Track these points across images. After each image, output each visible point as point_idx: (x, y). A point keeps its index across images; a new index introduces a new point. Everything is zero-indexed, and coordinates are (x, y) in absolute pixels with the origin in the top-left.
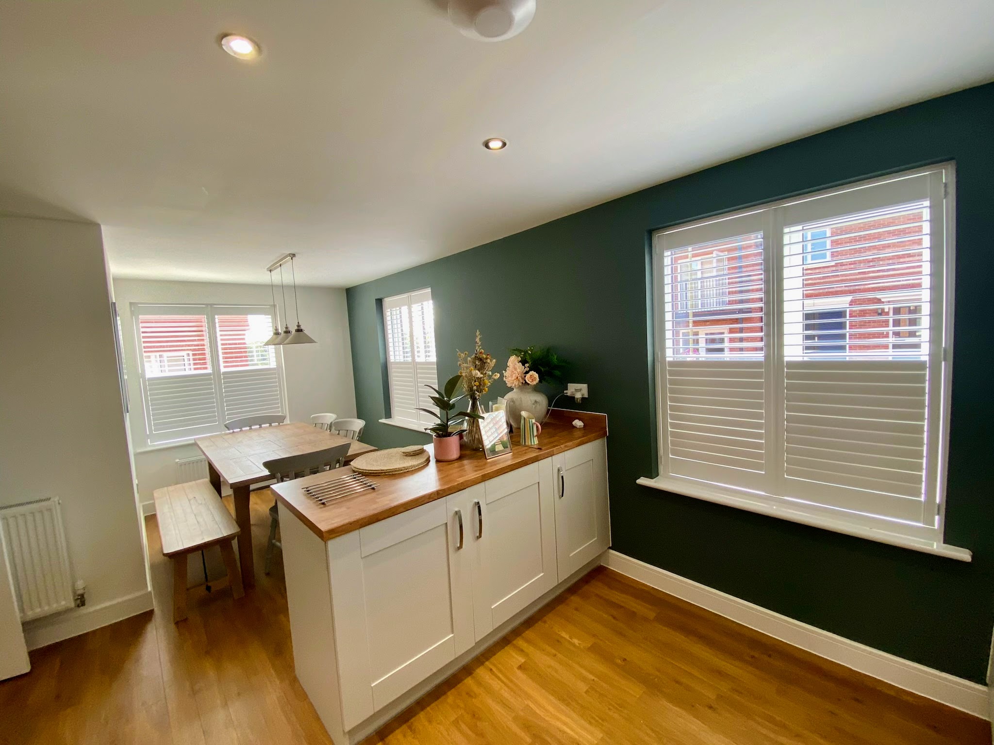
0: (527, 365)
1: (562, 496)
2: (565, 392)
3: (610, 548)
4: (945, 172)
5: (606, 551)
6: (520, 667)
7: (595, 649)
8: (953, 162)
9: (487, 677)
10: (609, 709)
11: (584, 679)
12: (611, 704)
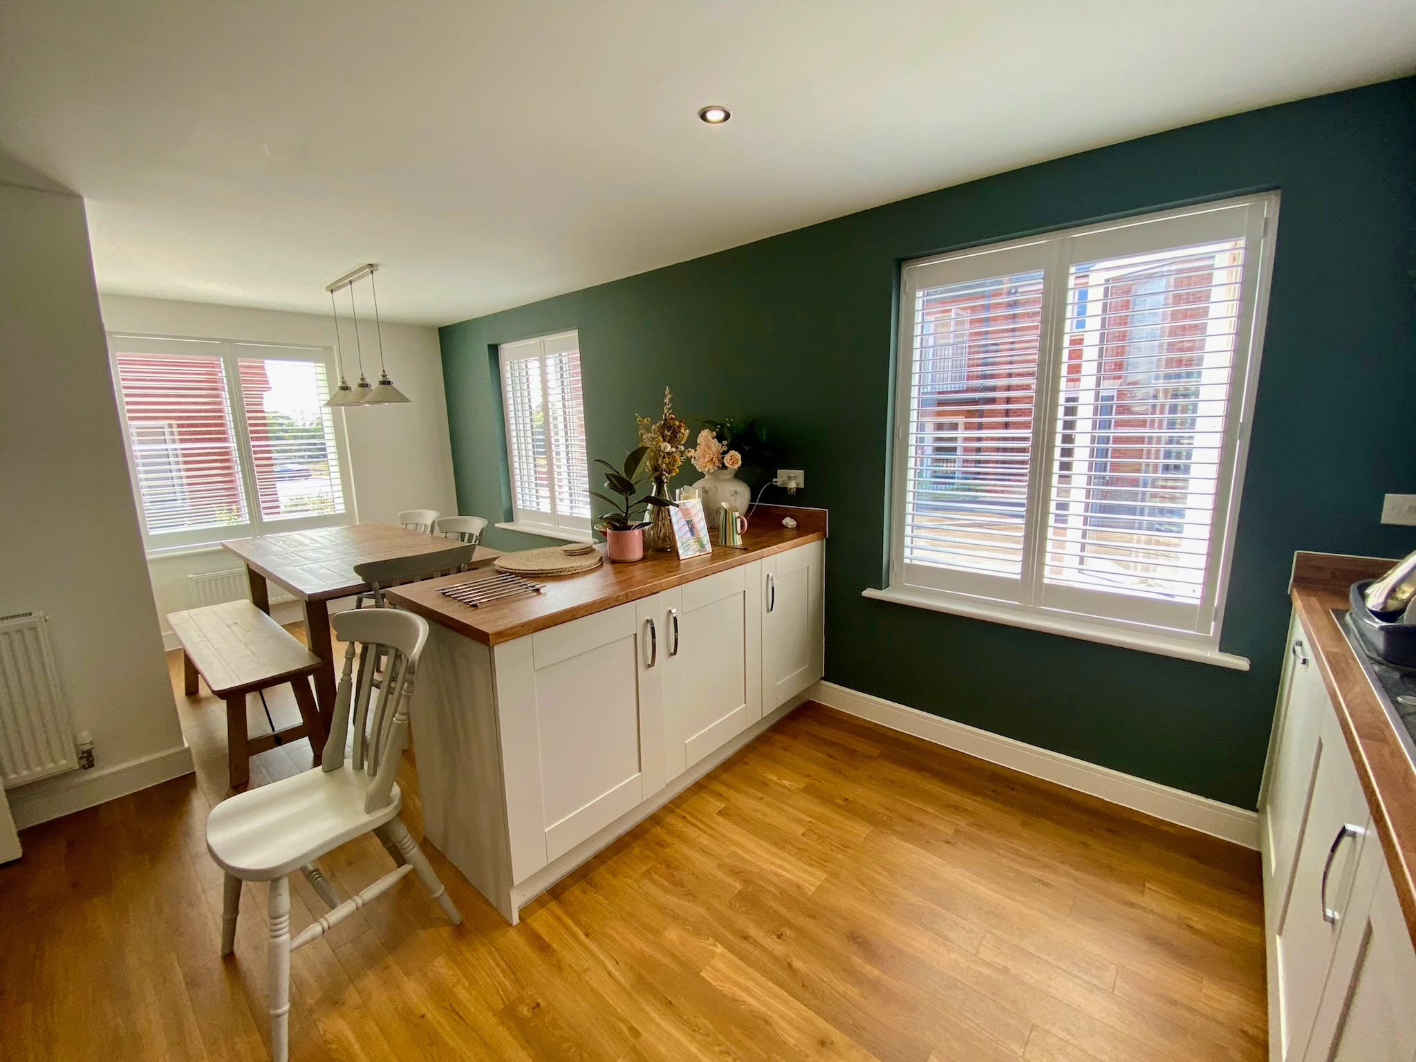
0: (725, 443)
1: (772, 610)
2: (774, 480)
3: (822, 678)
4: (1268, 205)
5: (817, 682)
6: (720, 813)
7: (809, 790)
8: (1279, 192)
9: (680, 825)
10: (831, 850)
11: (799, 822)
12: (832, 845)
